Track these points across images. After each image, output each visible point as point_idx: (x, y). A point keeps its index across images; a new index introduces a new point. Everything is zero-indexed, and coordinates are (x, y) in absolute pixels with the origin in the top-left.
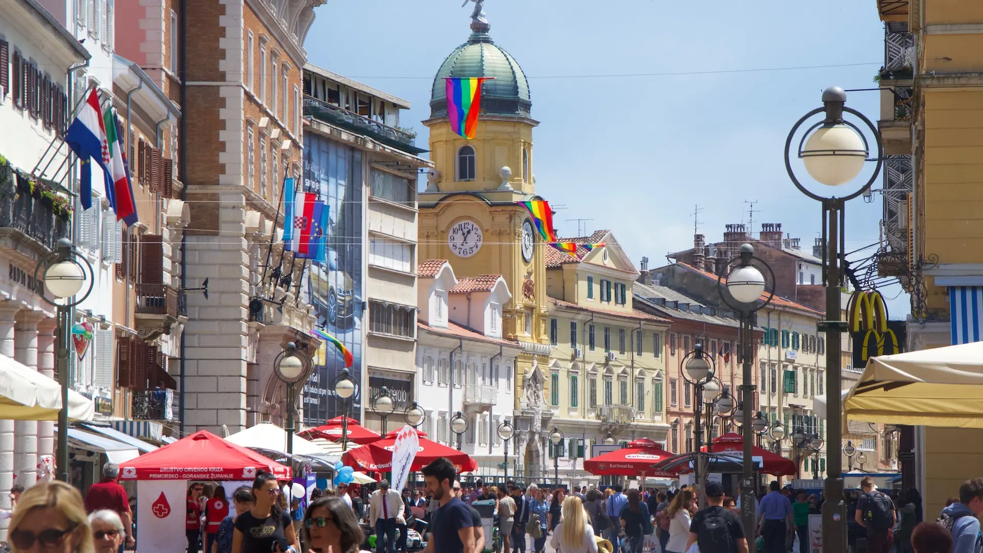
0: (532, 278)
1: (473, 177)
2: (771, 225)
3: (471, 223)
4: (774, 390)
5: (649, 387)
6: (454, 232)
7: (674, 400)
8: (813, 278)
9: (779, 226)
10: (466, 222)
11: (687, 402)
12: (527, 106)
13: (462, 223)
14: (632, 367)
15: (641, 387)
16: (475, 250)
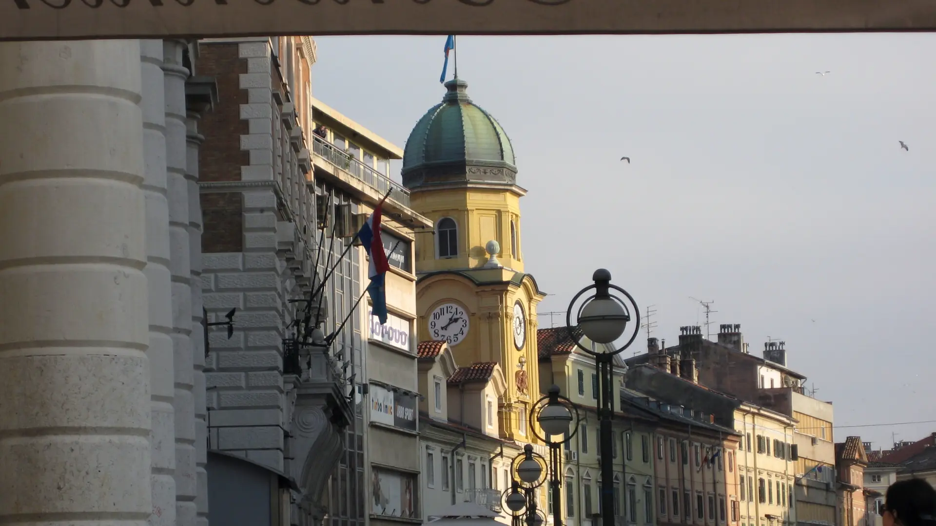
0: (525, 368)
1: (456, 254)
2: (729, 326)
3: (455, 306)
4: (751, 499)
5: (640, 495)
6: (435, 317)
7: (663, 511)
8: (772, 381)
9: (737, 326)
10: (449, 305)
11: (676, 513)
12: (513, 172)
13: (444, 306)
14: (624, 472)
15: (632, 493)
16: (461, 338)
